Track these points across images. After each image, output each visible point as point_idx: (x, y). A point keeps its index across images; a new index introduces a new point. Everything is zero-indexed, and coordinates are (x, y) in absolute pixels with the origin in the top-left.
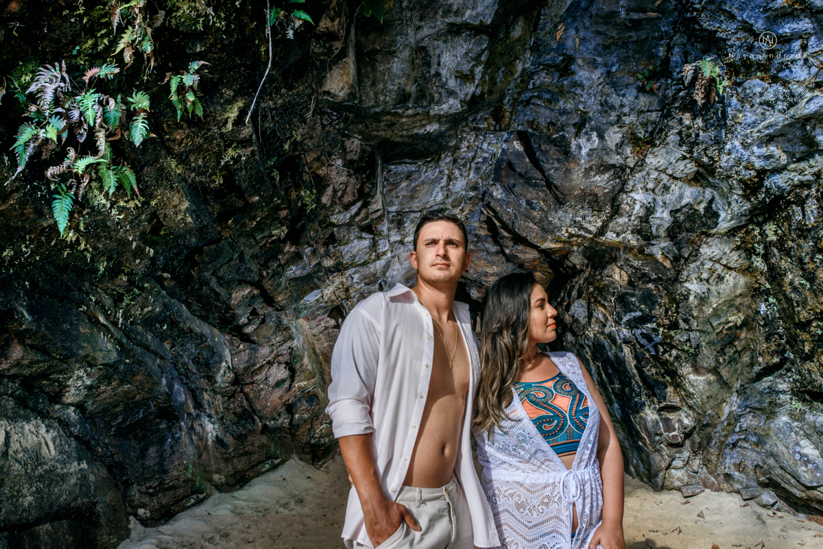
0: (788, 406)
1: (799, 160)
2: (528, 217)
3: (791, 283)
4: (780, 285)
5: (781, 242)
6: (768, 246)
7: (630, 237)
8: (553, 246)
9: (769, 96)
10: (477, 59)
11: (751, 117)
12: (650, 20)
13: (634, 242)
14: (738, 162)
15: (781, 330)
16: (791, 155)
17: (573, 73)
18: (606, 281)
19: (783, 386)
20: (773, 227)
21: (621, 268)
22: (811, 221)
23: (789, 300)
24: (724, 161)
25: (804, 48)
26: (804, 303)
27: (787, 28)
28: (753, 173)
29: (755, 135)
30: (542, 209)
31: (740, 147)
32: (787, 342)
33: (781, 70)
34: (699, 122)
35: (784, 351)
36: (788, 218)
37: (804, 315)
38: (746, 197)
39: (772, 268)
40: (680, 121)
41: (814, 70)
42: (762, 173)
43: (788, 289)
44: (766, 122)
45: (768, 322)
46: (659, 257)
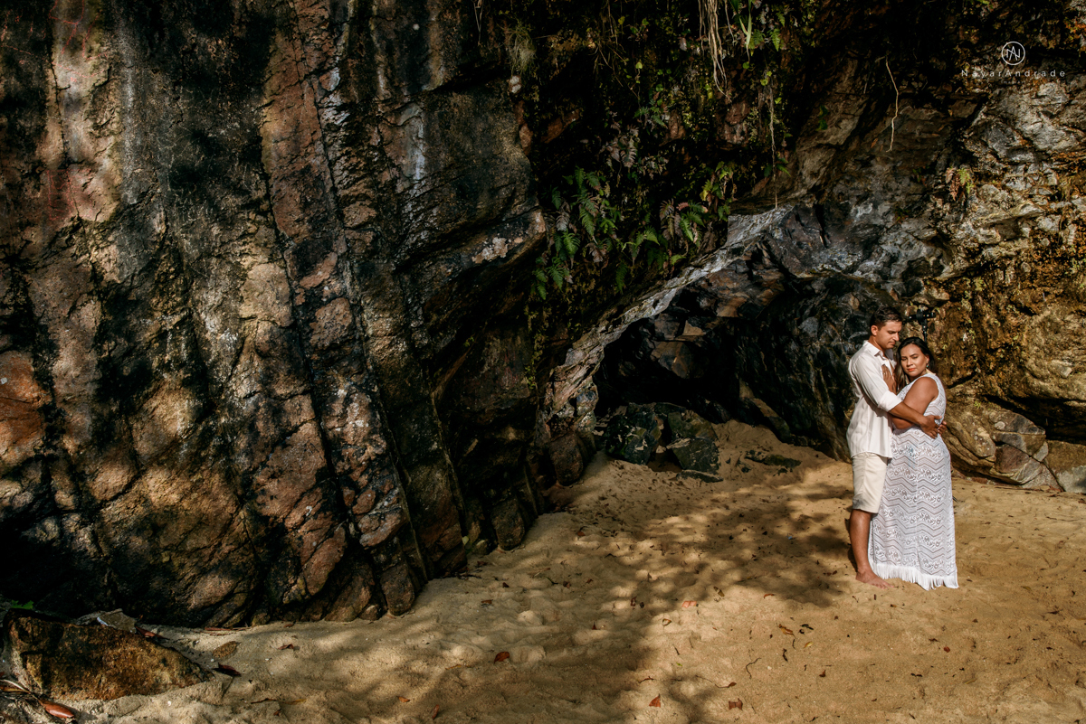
0: (971, 405)
1: (1008, 240)
2: (795, 253)
3: (988, 322)
4: (980, 322)
5: (985, 293)
6: (974, 294)
7: (871, 275)
8: (806, 276)
9: (998, 198)
10: (824, 164)
11: (982, 208)
12: (934, 138)
13: (874, 280)
14: (968, 236)
15: (975, 353)
16: (1004, 237)
17: (871, 166)
18: (841, 305)
19: (971, 391)
20: (981, 281)
21: (855, 297)
22: (1009, 282)
23: (985, 333)
24: (959, 234)
25: (1026, 170)
26: (995, 336)
27: (1017, 158)
28: (976, 245)
29: (984, 221)
30: (808, 249)
31: (971, 227)
32: (978, 361)
33: (1007, 181)
34: (948, 207)
35: (975, 367)
36: (993, 277)
37: (994, 344)
38: (967, 259)
39: (975, 310)
40: (935, 205)
41: (1029, 185)
42: (982, 246)
43: (985, 326)
44: (994, 215)
45: (968, 347)
46: (890, 291)
